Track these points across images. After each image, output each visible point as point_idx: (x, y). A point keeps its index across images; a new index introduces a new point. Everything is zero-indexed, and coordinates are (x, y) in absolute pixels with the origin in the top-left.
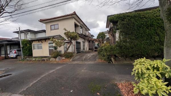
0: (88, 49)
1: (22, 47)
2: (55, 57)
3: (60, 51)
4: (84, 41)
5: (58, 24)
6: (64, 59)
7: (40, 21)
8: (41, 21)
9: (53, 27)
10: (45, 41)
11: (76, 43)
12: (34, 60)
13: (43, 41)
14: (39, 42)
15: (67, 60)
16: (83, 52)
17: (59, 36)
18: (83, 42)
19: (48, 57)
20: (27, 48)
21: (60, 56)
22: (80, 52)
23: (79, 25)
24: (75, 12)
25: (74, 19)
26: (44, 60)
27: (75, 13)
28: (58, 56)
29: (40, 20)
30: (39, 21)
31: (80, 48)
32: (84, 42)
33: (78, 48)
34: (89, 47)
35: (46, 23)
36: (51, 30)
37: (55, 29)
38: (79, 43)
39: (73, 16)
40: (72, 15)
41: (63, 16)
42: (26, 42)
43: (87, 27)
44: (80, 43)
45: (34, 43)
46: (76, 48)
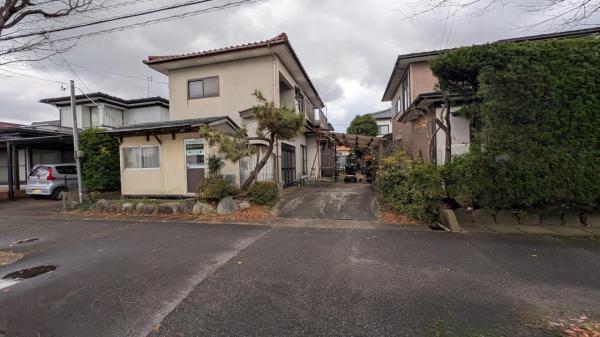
0: (317, 173)
1: (80, 158)
2: (214, 201)
3: (231, 178)
4: (304, 144)
5: (217, 77)
6: (246, 209)
7: (148, 64)
8: (153, 63)
9: (197, 88)
10: (174, 138)
11: (282, 150)
12: (126, 209)
13: (163, 136)
14: (148, 140)
15: (260, 213)
16: (302, 182)
17: (226, 120)
18: (303, 147)
19: (184, 198)
20: (98, 163)
21: (230, 194)
22: (292, 185)
23: (292, 83)
24: (284, 35)
25: (277, 62)
26: (169, 210)
27: (286, 38)
28: (223, 197)
29: (150, 59)
30: (144, 62)
31: (294, 168)
32: (307, 148)
33: (288, 169)
34: (322, 166)
35: (169, 72)
36: (189, 98)
37: (204, 97)
38: (291, 151)
39: (276, 49)
40: (272, 44)
41: (238, 50)
42: (95, 140)
43: (317, 95)
44: (294, 152)
45: (126, 144)
46: (283, 169)
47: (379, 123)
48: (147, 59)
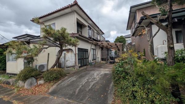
0: (100, 59)
2: (25, 80)
5: (55, 23)
6: (40, 85)
7: (32, 21)
11: (78, 51)
16: (91, 64)
18: (93, 49)
22: (86, 65)
23: (86, 24)
25: (76, 14)
27: (77, 2)
31: (88, 58)
32: (95, 49)
33: (83, 59)
34: (102, 56)
38: (86, 51)
39: (73, 8)
43: (99, 28)
44: (88, 51)
46: (78, 59)
47: (126, 39)
48: (32, 19)
